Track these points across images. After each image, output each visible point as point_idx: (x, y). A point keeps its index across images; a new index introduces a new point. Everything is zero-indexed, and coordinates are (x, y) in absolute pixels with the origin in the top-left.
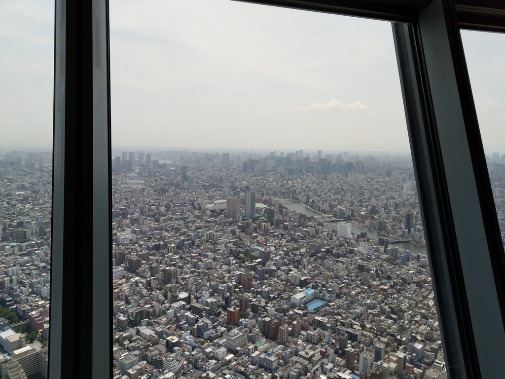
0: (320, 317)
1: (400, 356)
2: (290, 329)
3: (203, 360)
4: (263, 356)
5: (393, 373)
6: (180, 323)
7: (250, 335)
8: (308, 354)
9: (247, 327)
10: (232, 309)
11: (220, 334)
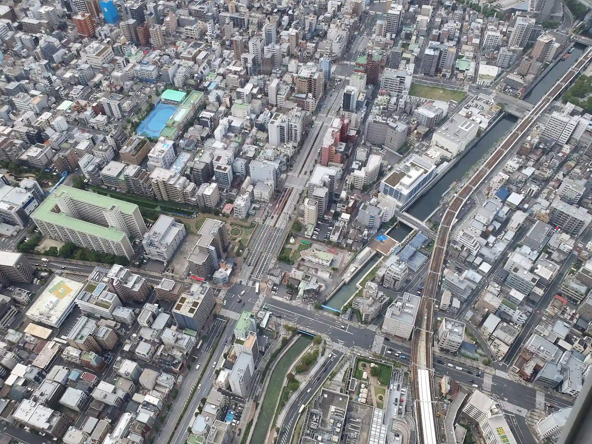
0: (199, 6)
1: (292, 34)
2: (164, 28)
3: (65, 88)
4: (138, 67)
5: (286, 54)
6: (15, 49)
7: (115, 46)
8: (191, 54)
9: (109, 37)
10: (79, 17)
11: (75, 53)
